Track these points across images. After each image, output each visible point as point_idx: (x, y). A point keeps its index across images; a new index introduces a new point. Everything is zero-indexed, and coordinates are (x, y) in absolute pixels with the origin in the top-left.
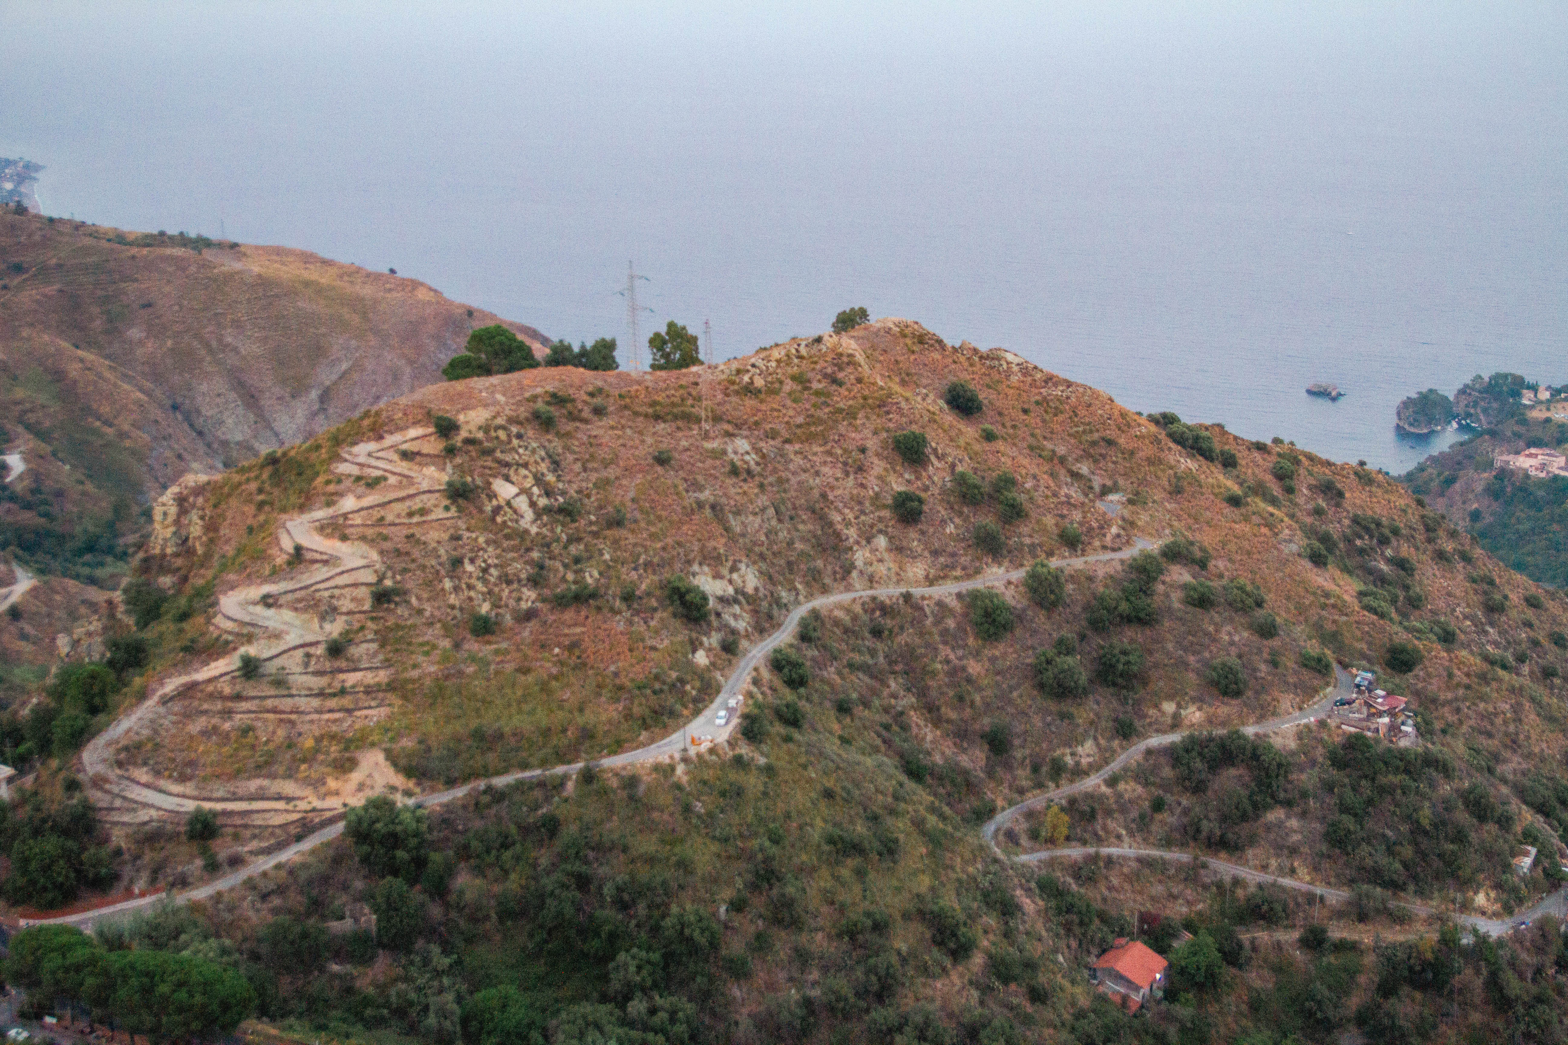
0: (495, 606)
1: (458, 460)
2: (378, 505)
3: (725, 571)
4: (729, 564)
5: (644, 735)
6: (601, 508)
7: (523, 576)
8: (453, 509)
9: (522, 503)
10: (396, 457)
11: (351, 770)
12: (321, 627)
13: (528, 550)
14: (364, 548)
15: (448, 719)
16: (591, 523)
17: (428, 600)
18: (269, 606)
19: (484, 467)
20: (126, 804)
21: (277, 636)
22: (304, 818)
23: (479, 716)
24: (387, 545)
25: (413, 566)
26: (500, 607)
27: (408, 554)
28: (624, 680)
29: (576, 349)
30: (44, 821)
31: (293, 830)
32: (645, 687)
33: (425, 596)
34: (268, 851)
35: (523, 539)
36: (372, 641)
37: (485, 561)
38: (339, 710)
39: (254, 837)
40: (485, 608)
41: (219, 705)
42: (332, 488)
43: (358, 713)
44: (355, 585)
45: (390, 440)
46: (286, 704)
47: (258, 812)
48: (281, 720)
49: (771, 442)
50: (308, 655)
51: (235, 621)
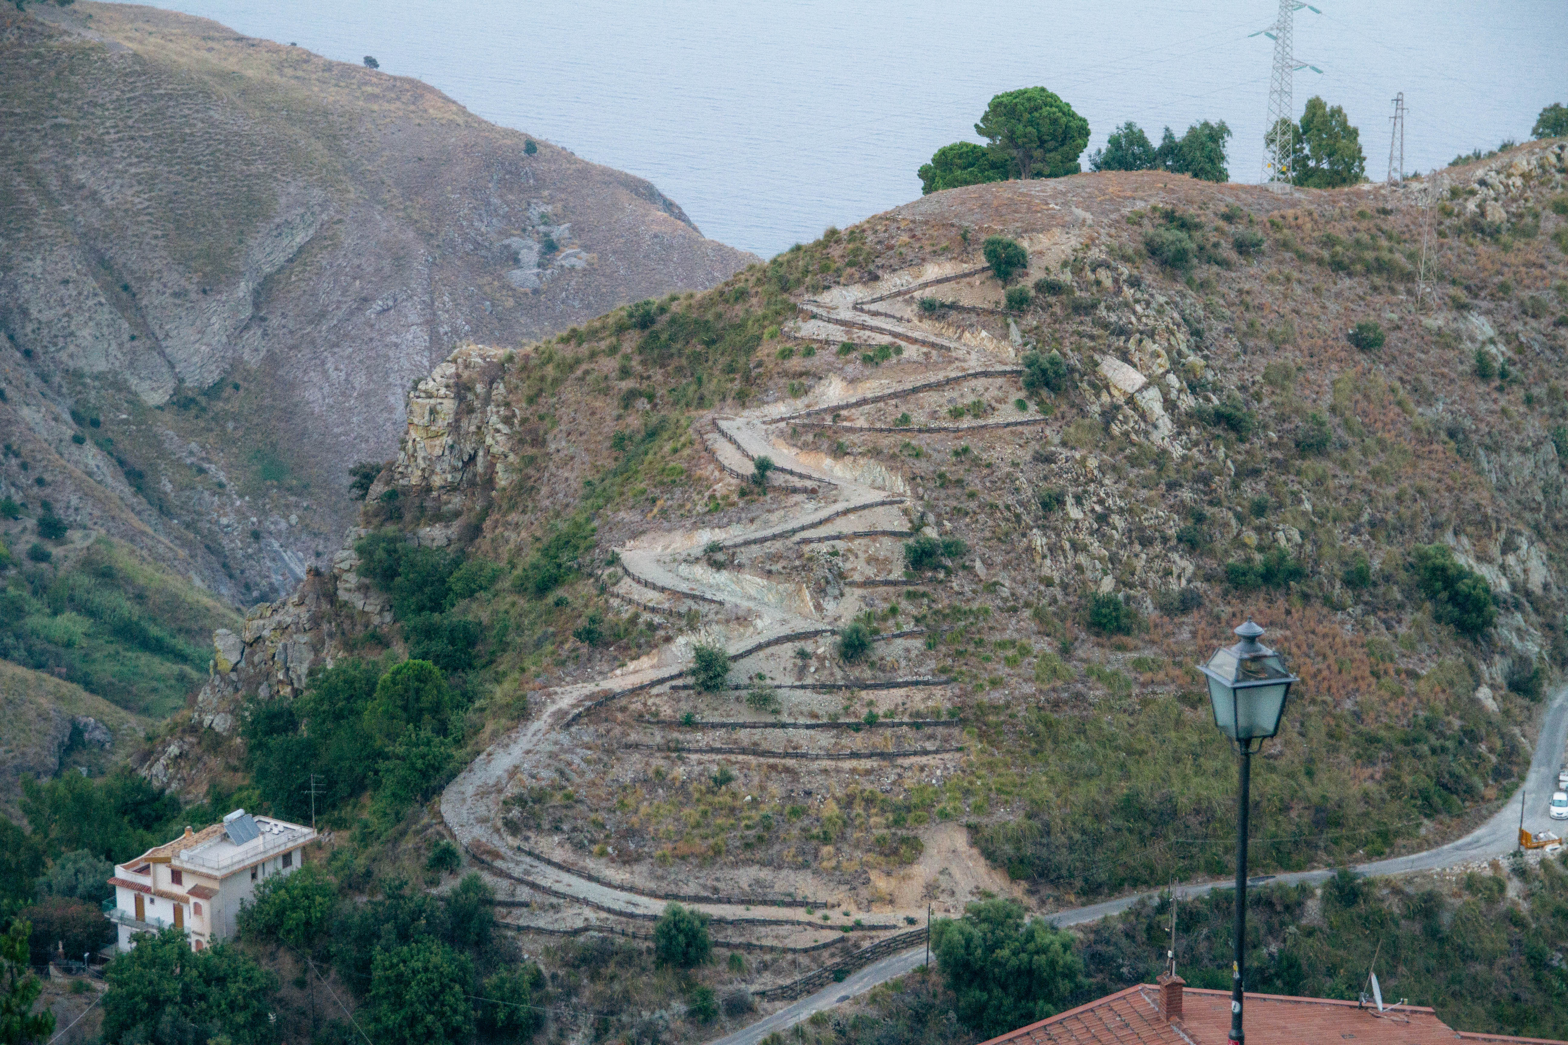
0: (1121, 583)
1: (1030, 321)
2: (895, 395)
3: (1495, 550)
4: (1502, 536)
5: (1427, 826)
6: (1282, 419)
7: (1171, 532)
8: (1032, 407)
9: (1152, 401)
10: (909, 312)
11: (910, 862)
12: (818, 607)
13: (1172, 486)
14: (878, 470)
15: (1074, 778)
16: (1271, 445)
17: (1005, 566)
18: (718, 566)
19: (1081, 335)
20: (539, 897)
21: (742, 619)
22: (842, 940)
23: (1127, 776)
24: (922, 466)
25: (973, 505)
26: (1132, 586)
27: (959, 483)
28: (1370, 727)
29: (1156, 142)
30: (416, 915)
31: (830, 960)
32: (1416, 740)
33: (999, 559)
34: (788, 994)
35: (1161, 468)
36: (911, 635)
37: (1101, 502)
38: (870, 756)
39: (765, 966)
40: (1107, 585)
41: (658, 737)
42: (795, 363)
43: (906, 762)
44: (871, 535)
45: (891, 282)
46: (775, 739)
47: (765, 923)
48: (773, 767)
49: (1533, 323)
50: (803, 655)
51: (663, 589)
